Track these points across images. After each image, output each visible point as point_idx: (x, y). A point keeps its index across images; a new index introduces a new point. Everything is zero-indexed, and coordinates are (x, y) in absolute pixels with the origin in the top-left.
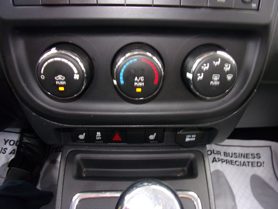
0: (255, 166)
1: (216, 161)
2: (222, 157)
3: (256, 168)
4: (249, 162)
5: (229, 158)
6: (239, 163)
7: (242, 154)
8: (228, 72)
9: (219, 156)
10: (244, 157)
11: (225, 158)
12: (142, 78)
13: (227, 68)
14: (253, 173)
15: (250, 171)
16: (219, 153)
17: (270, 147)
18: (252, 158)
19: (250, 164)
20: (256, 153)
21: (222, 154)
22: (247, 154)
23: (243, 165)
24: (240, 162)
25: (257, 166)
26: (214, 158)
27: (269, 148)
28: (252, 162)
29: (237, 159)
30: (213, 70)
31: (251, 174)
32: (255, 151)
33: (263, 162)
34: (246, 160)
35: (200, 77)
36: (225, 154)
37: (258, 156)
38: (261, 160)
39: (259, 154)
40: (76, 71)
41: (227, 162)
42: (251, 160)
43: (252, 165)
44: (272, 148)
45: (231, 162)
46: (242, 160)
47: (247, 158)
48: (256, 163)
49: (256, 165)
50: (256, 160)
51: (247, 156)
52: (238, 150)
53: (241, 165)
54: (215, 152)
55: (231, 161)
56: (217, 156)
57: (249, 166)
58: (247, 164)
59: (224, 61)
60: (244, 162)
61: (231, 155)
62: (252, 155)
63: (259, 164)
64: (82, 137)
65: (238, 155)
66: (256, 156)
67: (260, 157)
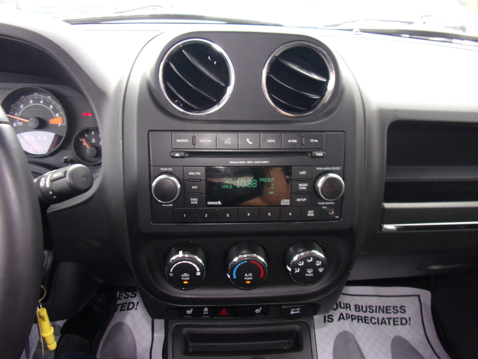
0: (398, 325)
1: (343, 318)
2: (353, 312)
3: (399, 327)
4: (389, 319)
5: (361, 314)
6: (376, 321)
7: (380, 307)
8: (320, 267)
9: (348, 311)
10: (383, 312)
11: (356, 314)
12: (250, 275)
13: (319, 263)
14: (396, 334)
15: (391, 331)
16: (347, 306)
17: (419, 296)
18: (393, 312)
19: (391, 321)
20: (399, 307)
21: (353, 307)
22: (387, 307)
23: (381, 324)
24: (378, 319)
25: (402, 324)
26: (341, 314)
27: (417, 298)
28: (394, 319)
29: (374, 315)
30: (307, 266)
31: (392, 336)
32: (398, 302)
33: (410, 319)
34: (386, 316)
35: (298, 271)
36: (357, 308)
37: (403, 309)
38: (405, 316)
39: (404, 307)
40: (198, 269)
41: (359, 319)
42: (392, 315)
43: (394, 321)
44: (422, 298)
45: (365, 320)
46: (381, 315)
47: (387, 312)
48: (399, 320)
49: (399, 323)
50: (400, 315)
51: (387, 310)
52: (374, 302)
53: (378, 324)
54: (342, 306)
55: (365, 317)
56: (344, 311)
57: (389, 324)
58: (387, 321)
59: (316, 258)
60: (383, 319)
61: (364, 310)
62: (393, 308)
63: (404, 321)
64: (189, 312)
65: (374, 309)
66: (399, 310)
67: (405, 311)
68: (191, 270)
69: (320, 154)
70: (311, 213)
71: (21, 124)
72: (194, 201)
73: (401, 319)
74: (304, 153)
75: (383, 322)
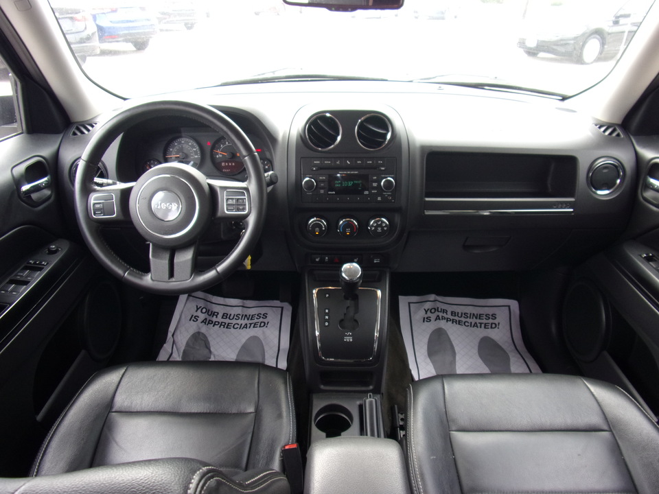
0: (488, 328)
1: (439, 319)
2: (449, 316)
3: (490, 330)
4: (481, 324)
5: (456, 318)
6: (469, 324)
7: (474, 314)
9: (445, 315)
10: (476, 318)
11: (452, 318)
13: (384, 225)
14: (485, 335)
15: (481, 333)
16: (445, 311)
17: (509, 306)
18: (486, 319)
19: (483, 325)
20: (491, 314)
21: (449, 313)
22: (480, 315)
23: (474, 326)
24: (471, 323)
25: (491, 328)
26: (438, 316)
27: (507, 308)
28: (485, 324)
29: (468, 320)
30: (378, 226)
31: (481, 336)
32: (490, 311)
33: (499, 324)
34: (478, 321)
35: (373, 229)
36: (453, 313)
37: (494, 316)
38: (496, 321)
40: (323, 226)
41: (453, 321)
42: (484, 321)
43: (485, 326)
44: (511, 308)
45: (459, 323)
46: (474, 321)
47: (480, 319)
48: (490, 325)
50: (491, 321)
52: (469, 310)
53: (471, 326)
54: (440, 310)
55: (459, 321)
56: (441, 314)
57: (481, 327)
58: (479, 325)
59: (383, 222)
60: (476, 323)
61: (460, 315)
62: (486, 315)
63: (494, 326)
64: (317, 260)
65: (469, 315)
66: (491, 317)
67: (496, 318)
68: (320, 226)
69: (383, 169)
70: (379, 199)
71: (221, 156)
72: (322, 191)
73: (492, 324)
74: (375, 168)
75: (475, 325)
